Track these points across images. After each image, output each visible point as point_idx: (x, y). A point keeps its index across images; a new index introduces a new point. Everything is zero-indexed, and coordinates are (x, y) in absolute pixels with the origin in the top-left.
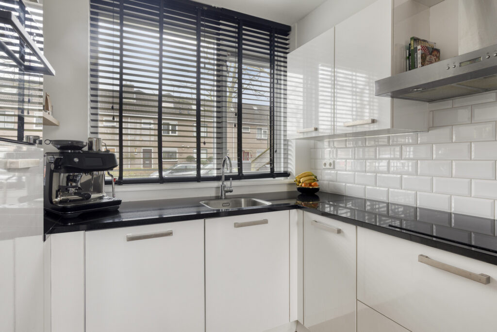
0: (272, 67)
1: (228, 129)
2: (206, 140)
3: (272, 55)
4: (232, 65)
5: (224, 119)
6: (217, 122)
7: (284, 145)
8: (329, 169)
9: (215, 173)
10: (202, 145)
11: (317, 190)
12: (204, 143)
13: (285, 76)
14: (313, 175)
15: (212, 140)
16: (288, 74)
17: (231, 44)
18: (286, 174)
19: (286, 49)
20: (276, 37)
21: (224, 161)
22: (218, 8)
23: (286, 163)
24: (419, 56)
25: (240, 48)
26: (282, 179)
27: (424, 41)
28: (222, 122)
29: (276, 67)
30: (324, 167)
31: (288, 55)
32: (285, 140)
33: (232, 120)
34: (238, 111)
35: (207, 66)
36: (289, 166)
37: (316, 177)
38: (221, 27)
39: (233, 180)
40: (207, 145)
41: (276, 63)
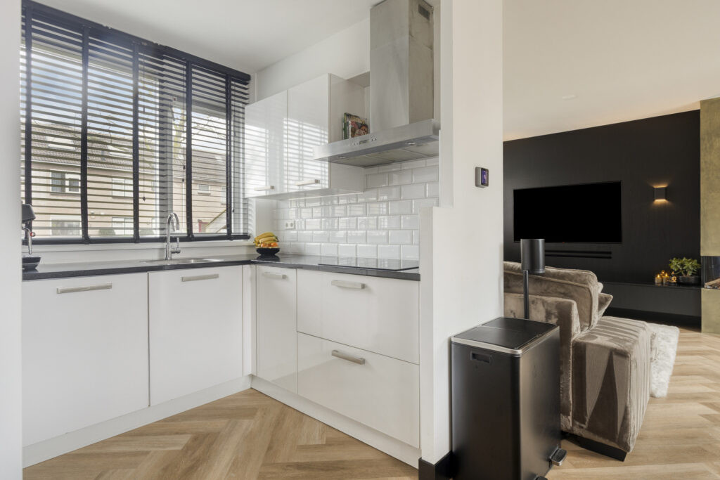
0: (228, 117)
1: (174, 183)
2: (147, 195)
3: (228, 104)
4: (178, 112)
5: (169, 172)
6: (160, 176)
7: (244, 204)
8: (291, 229)
9: (157, 234)
10: (141, 201)
11: (277, 250)
12: (144, 199)
13: (243, 128)
14: (273, 236)
15: (153, 196)
16: (246, 126)
17: (178, 88)
18: (246, 236)
19: (245, 100)
20: (233, 85)
21: (170, 218)
22: (161, 46)
23: (246, 224)
24: (350, 129)
25: (189, 93)
26: (241, 242)
27: (356, 117)
28: (166, 175)
29: (233, 119)
30: (286, 228)
31: (247, 107)
32: (244, 199)
33: (178, 173)
34: (187, 163)
35: (147, 110)
36: (249, 227)
37: (276, 238)
38: (164, 67)
39: (180, 241)
40: (147, 201)
41: (233, 113)
